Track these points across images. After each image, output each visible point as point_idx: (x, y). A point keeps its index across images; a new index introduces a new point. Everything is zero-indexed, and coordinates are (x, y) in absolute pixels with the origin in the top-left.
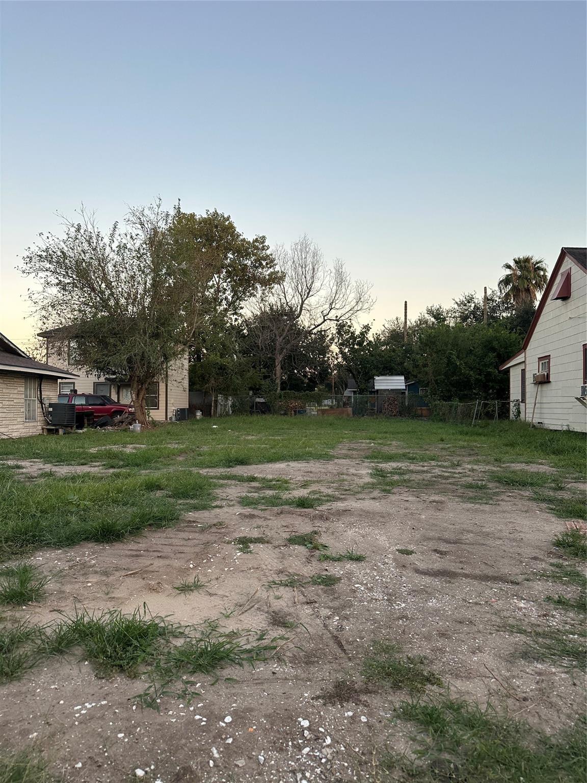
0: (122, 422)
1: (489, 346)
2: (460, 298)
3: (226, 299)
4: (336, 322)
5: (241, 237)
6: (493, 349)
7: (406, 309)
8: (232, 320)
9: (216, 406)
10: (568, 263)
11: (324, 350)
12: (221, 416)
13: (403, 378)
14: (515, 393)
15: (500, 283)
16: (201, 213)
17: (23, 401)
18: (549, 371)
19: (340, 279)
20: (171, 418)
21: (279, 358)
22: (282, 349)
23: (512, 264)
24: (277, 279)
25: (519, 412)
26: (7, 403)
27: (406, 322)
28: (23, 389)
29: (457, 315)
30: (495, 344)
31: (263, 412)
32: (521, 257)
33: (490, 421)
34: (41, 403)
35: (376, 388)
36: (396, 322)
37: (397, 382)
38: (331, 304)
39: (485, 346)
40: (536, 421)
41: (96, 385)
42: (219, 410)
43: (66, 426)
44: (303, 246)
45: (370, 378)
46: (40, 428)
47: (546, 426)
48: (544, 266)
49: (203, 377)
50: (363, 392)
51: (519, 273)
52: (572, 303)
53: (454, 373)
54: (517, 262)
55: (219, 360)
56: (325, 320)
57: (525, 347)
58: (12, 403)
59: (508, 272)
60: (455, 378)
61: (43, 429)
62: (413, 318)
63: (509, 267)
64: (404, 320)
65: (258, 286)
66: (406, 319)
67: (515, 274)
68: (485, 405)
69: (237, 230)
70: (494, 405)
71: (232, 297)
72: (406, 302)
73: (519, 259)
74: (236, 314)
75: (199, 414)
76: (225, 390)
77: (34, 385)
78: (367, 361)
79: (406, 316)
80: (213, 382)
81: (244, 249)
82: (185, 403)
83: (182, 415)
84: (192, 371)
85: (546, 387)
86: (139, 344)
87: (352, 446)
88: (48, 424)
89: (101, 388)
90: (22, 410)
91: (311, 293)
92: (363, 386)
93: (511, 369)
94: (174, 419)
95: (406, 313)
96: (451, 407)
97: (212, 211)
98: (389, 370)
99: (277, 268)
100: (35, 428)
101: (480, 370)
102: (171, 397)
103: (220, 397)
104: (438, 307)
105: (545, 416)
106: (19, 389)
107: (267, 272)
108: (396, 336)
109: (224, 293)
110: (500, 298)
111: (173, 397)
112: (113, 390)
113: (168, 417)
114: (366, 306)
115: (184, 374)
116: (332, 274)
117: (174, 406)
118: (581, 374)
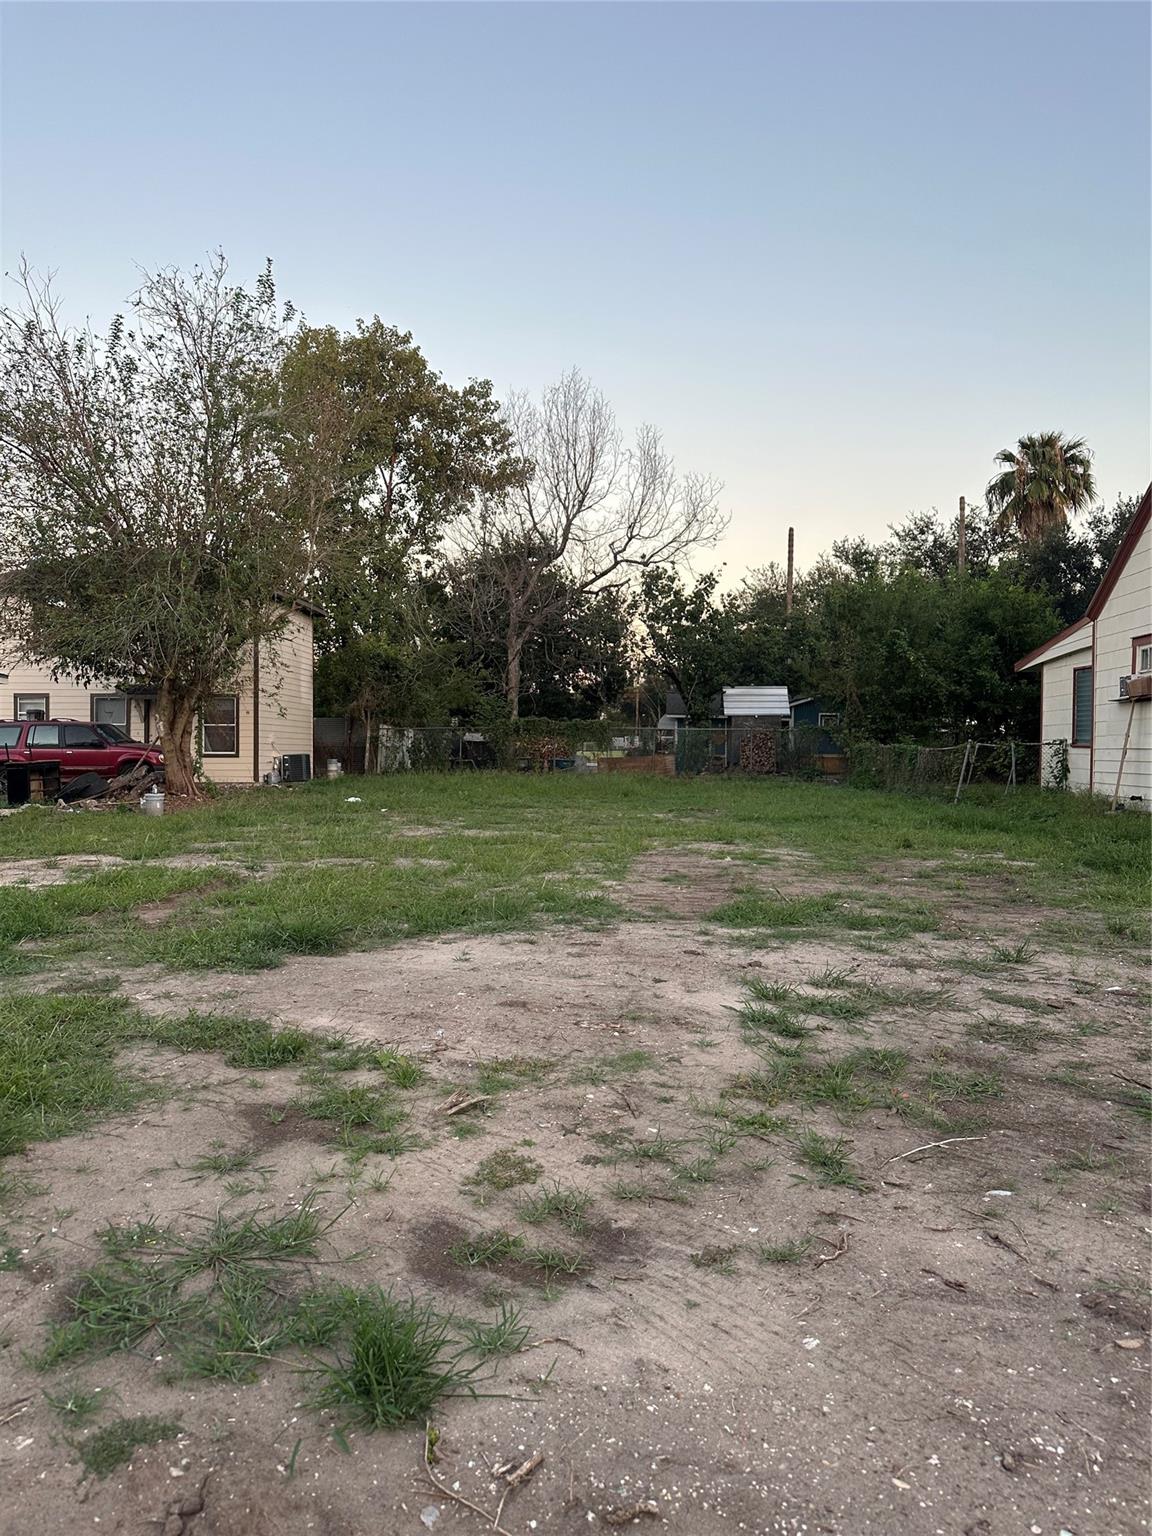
1: (978, 621)
2: (905, 523)
3: (406, 517)
4: (641, 567)
5: (439, 383)
6: (987, 627)
7: (791, 545)
8: (418, 564)
9: (374, 750)
11: (615, 631)
12: (385, 772)
13: (784, 691)
14: (1054, 722)
15: (990, 492)
16: (347, 329)
19: (652, 472)
20: (266, 778)
21: (516, 645)
22: (523, 625)
23: (1016, 451)
24: (516, 475)
25: (1065, 770)
27: (790, 573)
29: (897, 559)
30: (995, 615)
31: (482, 765)
32: (1036, 436)
35: (727, 712)
36: (769, 574)
37: (773, 701)
38: (631, 527)
39: (970, 621)
40: (1126, 793)
41: (97, 701)
42: (381, 758)
44: (570, 397)
45: (713, 691)
48: (1085, 454)
49: (344, 685)
50: (699, 720)
51: (1030, 469)
53: (901, 681)
54: (1027, 446)
55: (384, 647)
56: (617, 563)
57: (1094, 616)
59: (1007, 467)
60: (904, 690)
62: (805, 567)
63: (1008, 457)
64: (786, 568)
65: (475, 490)
66: (790, 565)
67: (1021, 472)
69: (431, 367)
70: (1007, 753)
71: (420, 515)
72: (791, 530)
73: (1030, 439)
74: (427, 550)
75: (334, 767)
76: (396, 715)
78: (709, 654)
79: (790, 559)
80: (368, 696)
81: (444, 410)
82: (306, 742)
83: (293, 768)
85: (1150, 711)
89: (108, 706)
91: (587, 503)
92: (698, 708)
93: (1046, 670)
94: (273, 776)
95: (791, 552)
96: (900, 755)
97: (369, 322)
98: (754, 674)
99: (515, 453)
101: (959, 673)
102: (268, 728)
103: (385, 731)
104: (858, 541)
105: (1150, 781)
107: (492, 462)
108: (768, 603)
109: (402, 505)
110: (987, 524)
111: (274, 728)
112: (134, 712)
113: (261, 774)
114: (708, 531)
115: (302, 678)
116: (634, 461)
117: (274, 749)
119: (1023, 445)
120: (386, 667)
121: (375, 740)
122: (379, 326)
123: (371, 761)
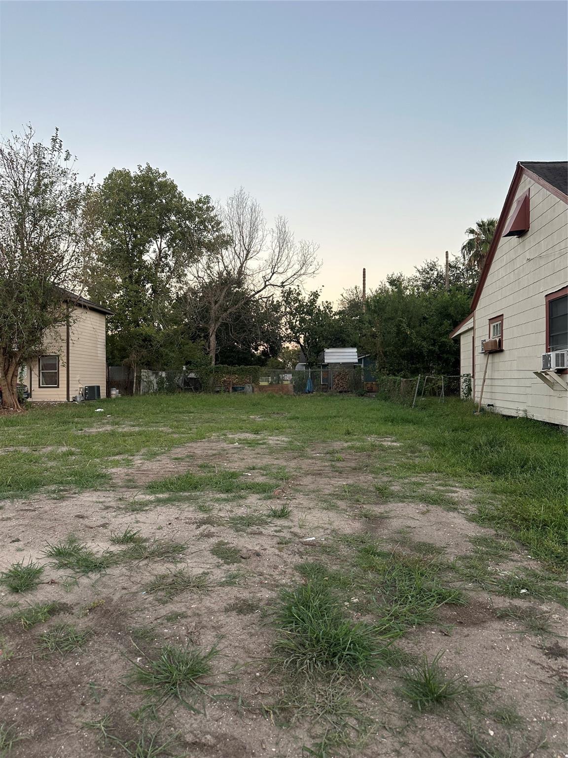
1: (444, 313)
2: (422, 265)
4: (280, 289)
5: (184, 198)
7: (364, 277)
12: (144, 394)
13: (356, 350)
14: (465, 368)
15: (463, 249)
18: (502, 336)
19: (283, 240)
20: (75, 399)
21: (212, 329)
22: (217, 319)
23: (475, 228)
25: (470, 390)
27: (364, 291)
29: (419, 283)
30: (451, 310)
32: (485, 220)
33: (434, 399)
35: (326, 361)
36: (355, 291)
37: (349, 355)
38: (273, 268)
39: (441, 313)
40: (485, 402)
42: (142, 387)
45: (319, 351)
47: (497, 410)
49: (123, 348)
50: (312, 365)
51: (483, 237)
53: (404, 344)
54: (481, 226)
56: (266, 286)
57: (473, 310)
59: (472, 236)
60: (404, 349)
62: (373, 287)
63: (472, 232)
64: (362, 289)
66: (364, 287)
67: (478, 239)
68: (429, 381)
70: (439, 381)
72: (364, 269)
73: (482, 222)
75: (115, 392)
76: (151, 364)
78: (316, 332)
79: (364, 284)
80: (135, 355)
81: (186, 211)
85: (498, 358)
92: (312, 359)
93: (462, 337)
94: (78, 398)
95: (364, 281)
97: (144, 166)
98: (340, 342)
101: (434, 340)
102: (75, 372)
103: (144, 373)
104: (399, 275)
105: (498, 396)
107: (209, 237)
108: (354, 306)
109: (166, 258)
110: (463, 265)
111: (80, 372)
113: (71, 396)
114: (311, 270)
115: (99, 346)
116: (274, 235)
117: (80, 383)
118: (543, 338)
119: (479, 225)
120: (144, 340)
121: (139, 378)
122: (149, 169)
123: (137, 389)
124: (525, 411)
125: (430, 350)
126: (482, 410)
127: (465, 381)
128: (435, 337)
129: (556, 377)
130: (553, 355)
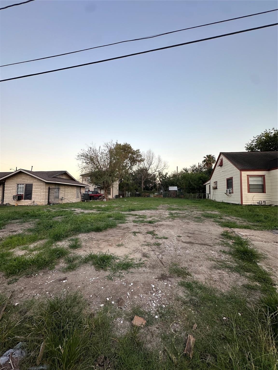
0: (101, 199)
1: (200, 179)
2: (192, 166)
3: (129, 166)
4: (158, 172)
5: (133, 150)
6: (201, 179)
7: (177, 168)
8: (130, 171)
9: (126, 194)
10: (222, 156)
11: (155, 179)
12: (127, 197)
13: (177, 187)
14: (207, 191)
15: (203, 162)
16: (122, 144)
17: (76, 193)
18: (217, 186)
20: (114, 198)
21: (143, 182)
22: (144, 179)
23: (206, 157)
24: (142, 160)
25: (209, 197)
26: (72, 193)
27: (177, 172)
28: (76, 190)
29: (191, 170)
30: (202, 178)
31: (139, 196)
32: (208, 155)
33: (201, 199)
34: (81, 193)
35: (169, 190)
36: (175, 172)
37: (175, 188)
38: (157, 167)
39: (199, 179)
40: (213, 199)
41: (95, 189)
42: (126, 195)
43: (87, 200)
44: (149, 152)
45: (167, 187)
46: (80, 200)
47: (216, 201)
48: (215, 157)
49: (122, 186)
50: (166, 191)
51: (208, 159)
52: (223, 167)
53: (191, 186)
54: (207, 156)
55: (127, 182)
56: (155, 171)
57: (210, 179)
58: (73, 193)
60: (191, 187)
61: (81, 200)
62: (179, 171)
63: (205, 157)
65: (137, 162)
66: (177, 171)
68: (199, 195)
69: (132, 148)
70: (202, 195)
71: (130, 165)
74: (131, 170)
75: (121, 196)
76: (128, 190)
77: (79, 188)
78: (167, 183)
79: (177, 170)
80: (125, 188)
81: (133, 153)
82: (118, 193)
83: (117, 197)
84: (119, 185)
85: (216, 190)
86: (106, 178)
87: (163, 206)
88: (82, 199)
89: (96, 189)
90: (76, 195)
91: (152, 164)
92: (166, 189)
93: (206, 185)
94: (114, 197)
95: (177, 169)
96: (190, 195)
97: (125, 143)
98: (173, 185)
99: (143, 158)
100: (79, 200)
101: (198, 185)
102: (114, 192)
104: (186, 168)
105: (216, 198)
106: (75, 190)
107: (139, 159)
108: (174, 176)
109: (128, 164)
110: (202, 166)
112: (99, 190)
114: (166, 168)
115: (117, 186)
116: (157, 159)
117: (114, 194)
118: (226, 186)
120: (127, 184)
121: (126, 193)
124: (222, 201)
125: (197, 188)
126: (213, 201)
127: (208, 195)
128: (198, 184)
129: (229, 194)
130: (228, 190)
